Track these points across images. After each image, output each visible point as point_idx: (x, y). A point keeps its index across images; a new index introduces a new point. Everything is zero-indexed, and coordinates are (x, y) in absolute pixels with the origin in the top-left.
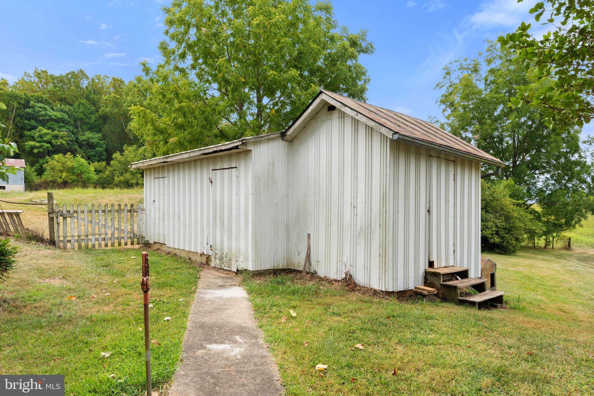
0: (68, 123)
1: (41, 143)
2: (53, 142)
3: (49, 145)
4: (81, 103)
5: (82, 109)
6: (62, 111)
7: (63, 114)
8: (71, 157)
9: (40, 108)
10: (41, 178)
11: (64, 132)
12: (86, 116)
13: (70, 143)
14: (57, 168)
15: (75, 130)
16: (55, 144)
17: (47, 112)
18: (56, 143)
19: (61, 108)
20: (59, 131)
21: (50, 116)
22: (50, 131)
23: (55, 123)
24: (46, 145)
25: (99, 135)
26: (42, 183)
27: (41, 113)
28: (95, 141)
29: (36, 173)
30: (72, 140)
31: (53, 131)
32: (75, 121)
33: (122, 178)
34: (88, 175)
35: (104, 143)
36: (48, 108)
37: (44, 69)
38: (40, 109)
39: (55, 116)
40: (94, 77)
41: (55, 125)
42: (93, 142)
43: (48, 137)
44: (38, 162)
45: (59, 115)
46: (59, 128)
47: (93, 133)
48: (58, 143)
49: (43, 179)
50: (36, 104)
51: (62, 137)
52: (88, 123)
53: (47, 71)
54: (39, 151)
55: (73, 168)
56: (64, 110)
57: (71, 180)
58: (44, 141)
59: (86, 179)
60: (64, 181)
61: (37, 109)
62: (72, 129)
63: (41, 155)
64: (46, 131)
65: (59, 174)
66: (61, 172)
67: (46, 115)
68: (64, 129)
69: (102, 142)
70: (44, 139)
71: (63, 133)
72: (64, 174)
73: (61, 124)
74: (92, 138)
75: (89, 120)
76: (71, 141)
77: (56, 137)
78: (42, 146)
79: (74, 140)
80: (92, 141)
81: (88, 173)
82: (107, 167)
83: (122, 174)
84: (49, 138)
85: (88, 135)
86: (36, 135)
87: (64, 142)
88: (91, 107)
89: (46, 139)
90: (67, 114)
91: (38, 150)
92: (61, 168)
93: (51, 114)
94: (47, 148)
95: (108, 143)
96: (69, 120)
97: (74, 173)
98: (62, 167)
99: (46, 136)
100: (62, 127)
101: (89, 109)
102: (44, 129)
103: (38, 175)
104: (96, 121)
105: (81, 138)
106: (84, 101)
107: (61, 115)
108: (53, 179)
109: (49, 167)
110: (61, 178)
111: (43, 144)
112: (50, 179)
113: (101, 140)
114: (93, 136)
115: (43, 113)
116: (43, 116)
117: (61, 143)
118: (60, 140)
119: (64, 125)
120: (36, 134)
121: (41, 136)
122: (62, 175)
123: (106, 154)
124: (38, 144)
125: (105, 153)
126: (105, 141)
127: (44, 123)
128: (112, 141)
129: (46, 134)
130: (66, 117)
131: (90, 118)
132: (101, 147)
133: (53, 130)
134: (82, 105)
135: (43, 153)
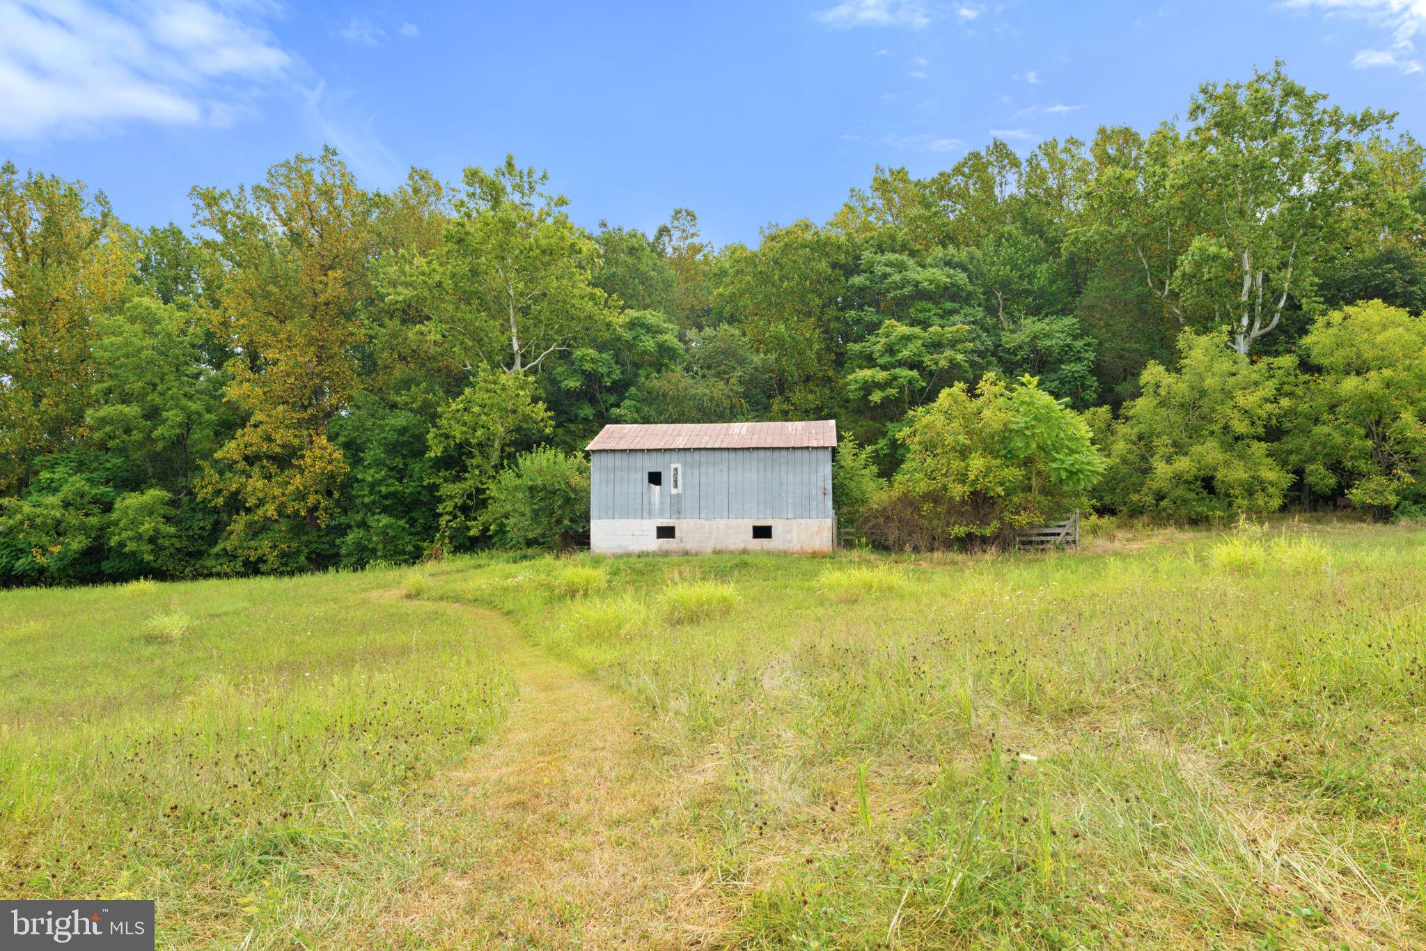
0: (967, 299)
1: (893, 371)
2: (927, 360)
3: (915, 373)
4: (1002, 236)
5: (1006, 251)
6: (948, 264)
7: (952, 271)
8: (996, 389)
9: (889, 264)
10: (891, 485)
11: (958, 326)
12: (1020, 269)
13: (976, 359)
14: (949, 440)
15: (990, 321)
16: (934, 367)
17: (908, 273)
18: (936, 363)
19: (946, 255)
20: (943, 327)
21: (917, 284)
22: (917, 330)
23: (930, 305)
24: (905, 373)
25: (1068, 321)
26: (894, 505)
27: (890, 280)
28: (1055, 343)
29: (875, 469)
30: (982, 348)
31: (925, 329)
32: (989, 293)
33: (1183, 464)
34: (1069, 460)
35: (1088, 345)
36: (911, 262)
37: (896, 167)
38: (888, 270)
39: (931, 282)
40: (1037, 152)
41: (930, 310)
42: (1048, 349)
43: (911, 346)
44: (884, 434)
45: (941, 276)
46: (942, 317)
47: (1046, 320)
48: (943, 363)
49: (896, 492)
50: (878, 257)
51: (953, 344)
52: (1028, 293)
53: (906, 169)
54: (887, 397)
55: (1006, 434)
56: (956, 259)
57: (1001, 484)
58: (900, 364)
59: (1064, 475)
60: (974, 493)
61: (879, 270)
62: (980, 315)
63: (894, 410)
64: (903, 329)
65: (956, 464)
66: (964, 453)
67: (905, 282)
68: (956, 318)
69: (1079, 344)
70: (900, 356)
71: (954, 328)
72: (977, 463)
73: (949, 305)
74: (1046, 335)
75: (1030, 283)
76: (981, 354)
77: (935, 346)
78: (895, 378)
79: (987, 350)
80: (1048, 343)
81: (1072, 451)
82: (1114, 425)
83: (1180, 448)
84: (915, 350)
85: (1031, 326)
86: (878, 347)
87: (960, 357)
88: (1033, 241)
89: (905, 353)
90: (965, 270)
91: (883, 395)
92: (962, 439)
93: (919, 278)
94: (910, 382)
95: (1100, 344)
96: (970, 288)
97: (1010, 457)
98: (967, 433)
99: (905, 346)
100: (951, 312)
101: (1028, 248)
102: (898, 324)
103: (880, 475)
104: (1052, 282)
105: (1011, 339)
106: (1011, 228)
107: (949, 276)
108: (933, 485)
109: (917, 439)
110: (962, 478)
111: (898, 371)
112: (923, 487)
113: (1075, 338)
114: (1047, 328)
115: (897, 277)
116: (897, 288)
117: (951, 361)
118: (948, 353)
119: (956, 305)
120: (876, 344)
121: (890, 350)
122: (966, 468)
123: (1096, 384)
124: (881, 375)
125: (1093, 381)
126: (1089, 339)
127: (899, 309)
128: (1114, 335)
129: (908, 339)
130: (962, 277)
131: (1031, 277)
132: (1079, 359)
133: (925, 325)
134: (1007, 240)
135: (897, 402)
